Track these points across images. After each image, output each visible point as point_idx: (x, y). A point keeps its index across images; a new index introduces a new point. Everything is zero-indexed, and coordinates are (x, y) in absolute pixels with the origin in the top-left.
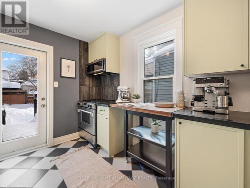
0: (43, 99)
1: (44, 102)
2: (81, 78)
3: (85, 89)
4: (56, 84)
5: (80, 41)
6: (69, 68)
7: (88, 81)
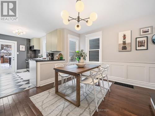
0: (13, 58)
1: (14, 59)
2: (27, 51)
3: (29, 55)
4: (18, 53)
5: (27, 39)
6: (23, 48)
7: (30, 52)
